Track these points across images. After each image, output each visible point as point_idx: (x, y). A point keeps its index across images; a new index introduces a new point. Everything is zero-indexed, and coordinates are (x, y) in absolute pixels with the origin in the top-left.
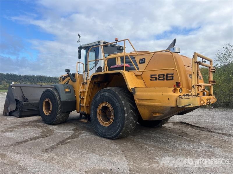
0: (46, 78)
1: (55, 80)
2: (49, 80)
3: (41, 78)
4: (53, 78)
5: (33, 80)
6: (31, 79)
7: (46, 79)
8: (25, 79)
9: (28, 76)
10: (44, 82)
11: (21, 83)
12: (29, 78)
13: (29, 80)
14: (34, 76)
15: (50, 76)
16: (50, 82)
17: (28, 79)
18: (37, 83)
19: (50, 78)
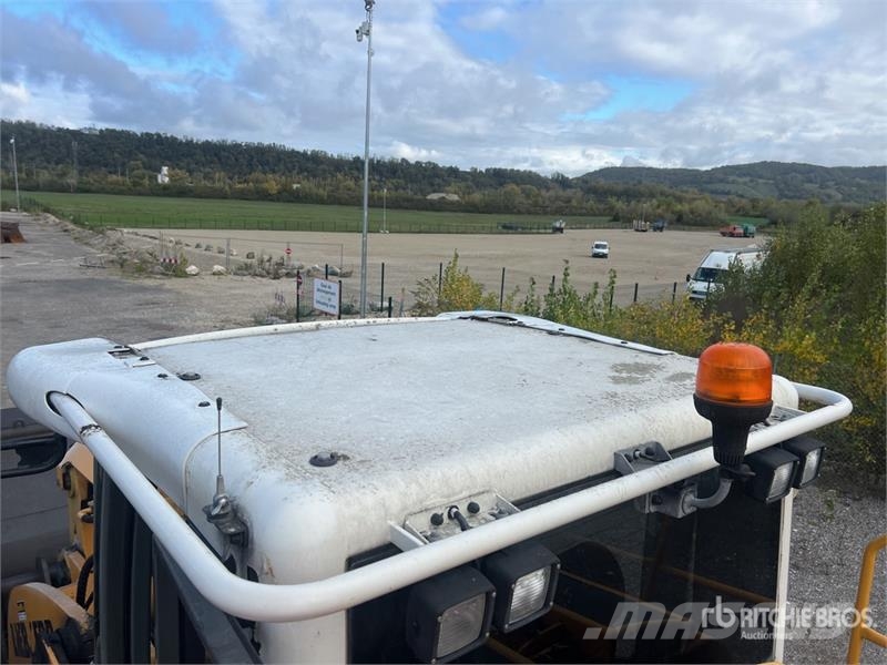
0: (282, 156)
1: (314, 166)
2: (292, 162)
3: (263, 154)
4: (305, 154)
5: (236, 160)
6: (228, 158)
7: (280, 160)
8: (208, 157)
9: (215, 145)
10: (274, 172)
11: (190, 172)
12: (222, 153)
13: (220, 159)
14: (237, 146)
15: (297, 149)
16: (295, 172)
17: (216, 155)
18: (250, 173)
19: (294, 154)
